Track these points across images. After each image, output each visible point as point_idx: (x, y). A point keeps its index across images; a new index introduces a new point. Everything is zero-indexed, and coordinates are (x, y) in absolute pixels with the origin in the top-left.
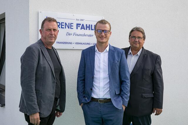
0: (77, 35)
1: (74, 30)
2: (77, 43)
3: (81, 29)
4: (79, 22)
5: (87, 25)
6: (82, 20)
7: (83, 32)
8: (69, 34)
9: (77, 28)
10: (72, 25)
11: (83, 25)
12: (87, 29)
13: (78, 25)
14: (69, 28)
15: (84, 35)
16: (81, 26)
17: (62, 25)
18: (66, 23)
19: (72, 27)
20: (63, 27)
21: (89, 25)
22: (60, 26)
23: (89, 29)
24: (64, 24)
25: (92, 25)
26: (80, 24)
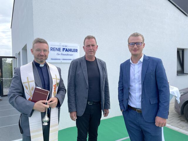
0: (63, 55)
1: (62, 52)
2: (64, 59)
3: (66, 51)
4: (64, 47)
5: (69, 49)
6: (66, 46)
7: (67, 53)
8: (58, 54)
9: (63, 51)
10: (60, 49)
11: (67, 49)
12: (69, 51)
13: (64, 49)
14: (58, 51)
15: (68, 55)
16: (65, 50)
17: (54, 49)
18: (56, 48)
19: (60, 50)
20: (54, 50)
21: (71, 49)
22: (53, 50)
23: (71, 51)
24: (55, 49)
25: (72, 49)
26: (65, 49)
